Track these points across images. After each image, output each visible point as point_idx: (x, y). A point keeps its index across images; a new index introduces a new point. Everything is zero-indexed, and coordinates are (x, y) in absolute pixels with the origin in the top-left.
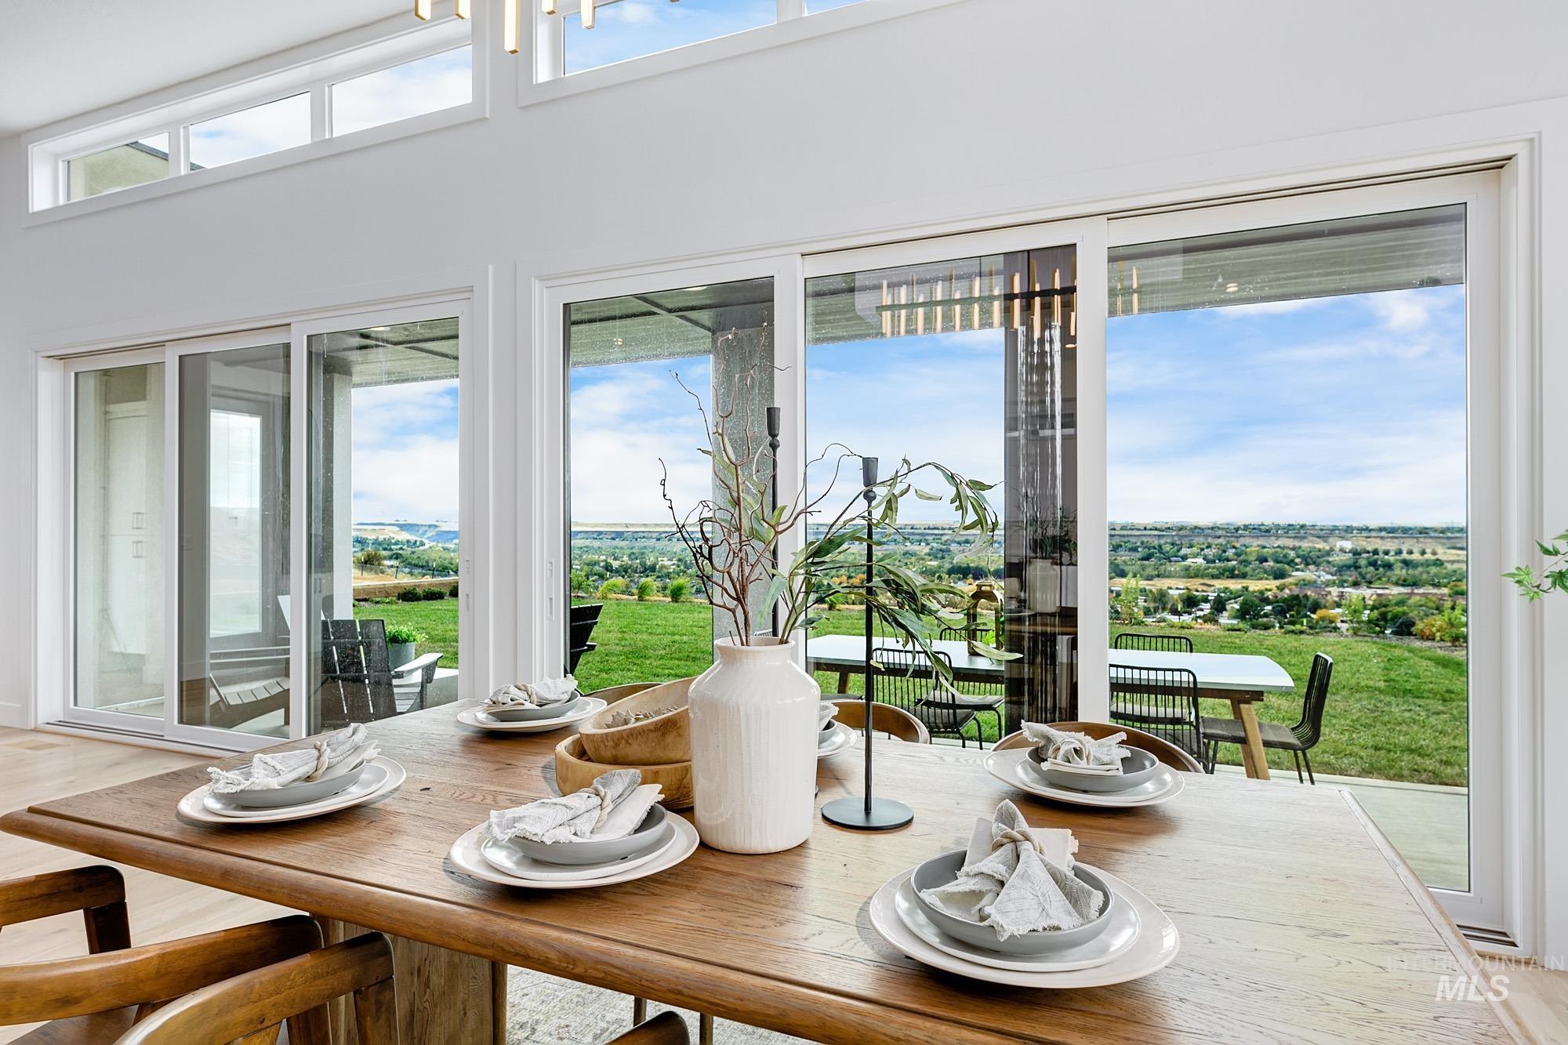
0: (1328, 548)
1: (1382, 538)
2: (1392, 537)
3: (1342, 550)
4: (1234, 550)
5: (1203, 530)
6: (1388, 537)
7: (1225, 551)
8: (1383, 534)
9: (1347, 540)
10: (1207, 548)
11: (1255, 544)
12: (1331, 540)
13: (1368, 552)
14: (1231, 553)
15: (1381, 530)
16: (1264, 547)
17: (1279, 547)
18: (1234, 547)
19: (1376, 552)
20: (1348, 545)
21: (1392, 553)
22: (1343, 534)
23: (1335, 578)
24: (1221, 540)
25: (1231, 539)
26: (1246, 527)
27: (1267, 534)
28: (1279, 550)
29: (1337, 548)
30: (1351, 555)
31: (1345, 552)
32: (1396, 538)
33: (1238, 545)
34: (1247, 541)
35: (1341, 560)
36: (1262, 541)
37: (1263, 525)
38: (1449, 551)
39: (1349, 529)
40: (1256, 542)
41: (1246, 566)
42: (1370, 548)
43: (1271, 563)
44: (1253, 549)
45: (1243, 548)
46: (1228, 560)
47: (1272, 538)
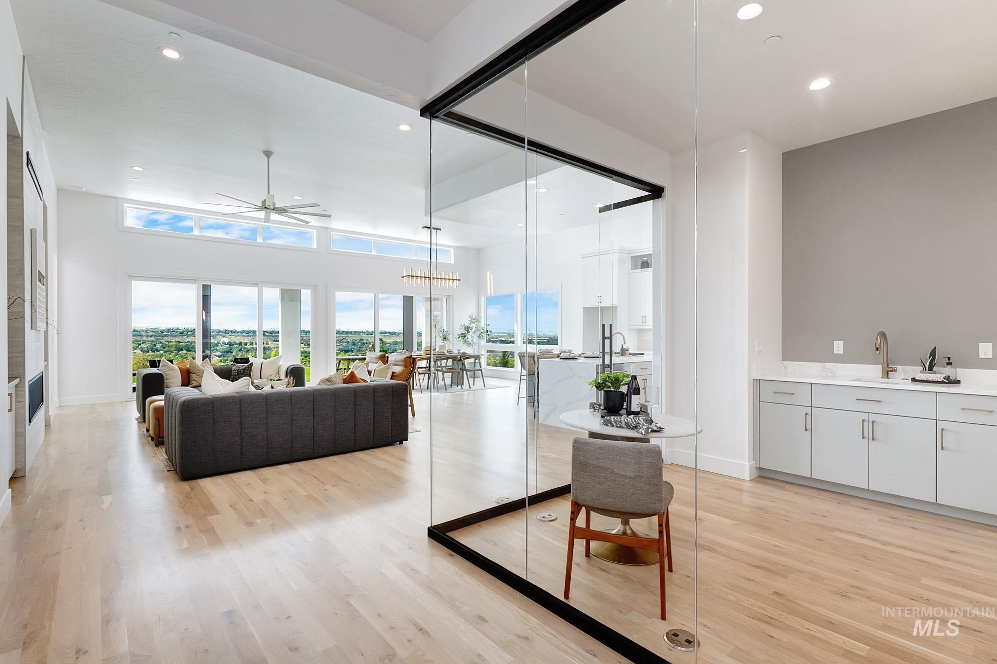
0: (216, 342)
1: (243, 336)
2: (248, 336)
3: (224, 343)
4: (161, 345)
5: (139, 332)
6: (246, 336)
7: (155, 345)
8: (244, 334)
9: (226, 337)
10: (143, 343)
11: (174, 341)
12: (218, 337)
13: (237, 344)
14: (159, 346)
15: (243, 332)
16: (180, 342)
17: (189, 342)
18: (161, 343)
19: (240, 344)
20: (226, 340)
21: (248, 344)
22: (224, 334)
23: (221, 358)
24: (152, 338)
25: (159, 337)
26: (168, 330)
27: (181, 334)
28: (189, 344)
29: (221, 342)
30: (228, 346)
31: (225, 344)
32: (250, 336)
33: (163, 341)
34: (169, 339)
35: (223, 349)
36: (178, 339)
37: (178, 329)
38: (273, 342)
39: (226, 332)
40: (174, 339)
41: (170, 354)
42: (237, 342)
43: (185, 352)
44: (174, 343)
45: (167, 343)
46: (158, 351)
47: (184, 337)
